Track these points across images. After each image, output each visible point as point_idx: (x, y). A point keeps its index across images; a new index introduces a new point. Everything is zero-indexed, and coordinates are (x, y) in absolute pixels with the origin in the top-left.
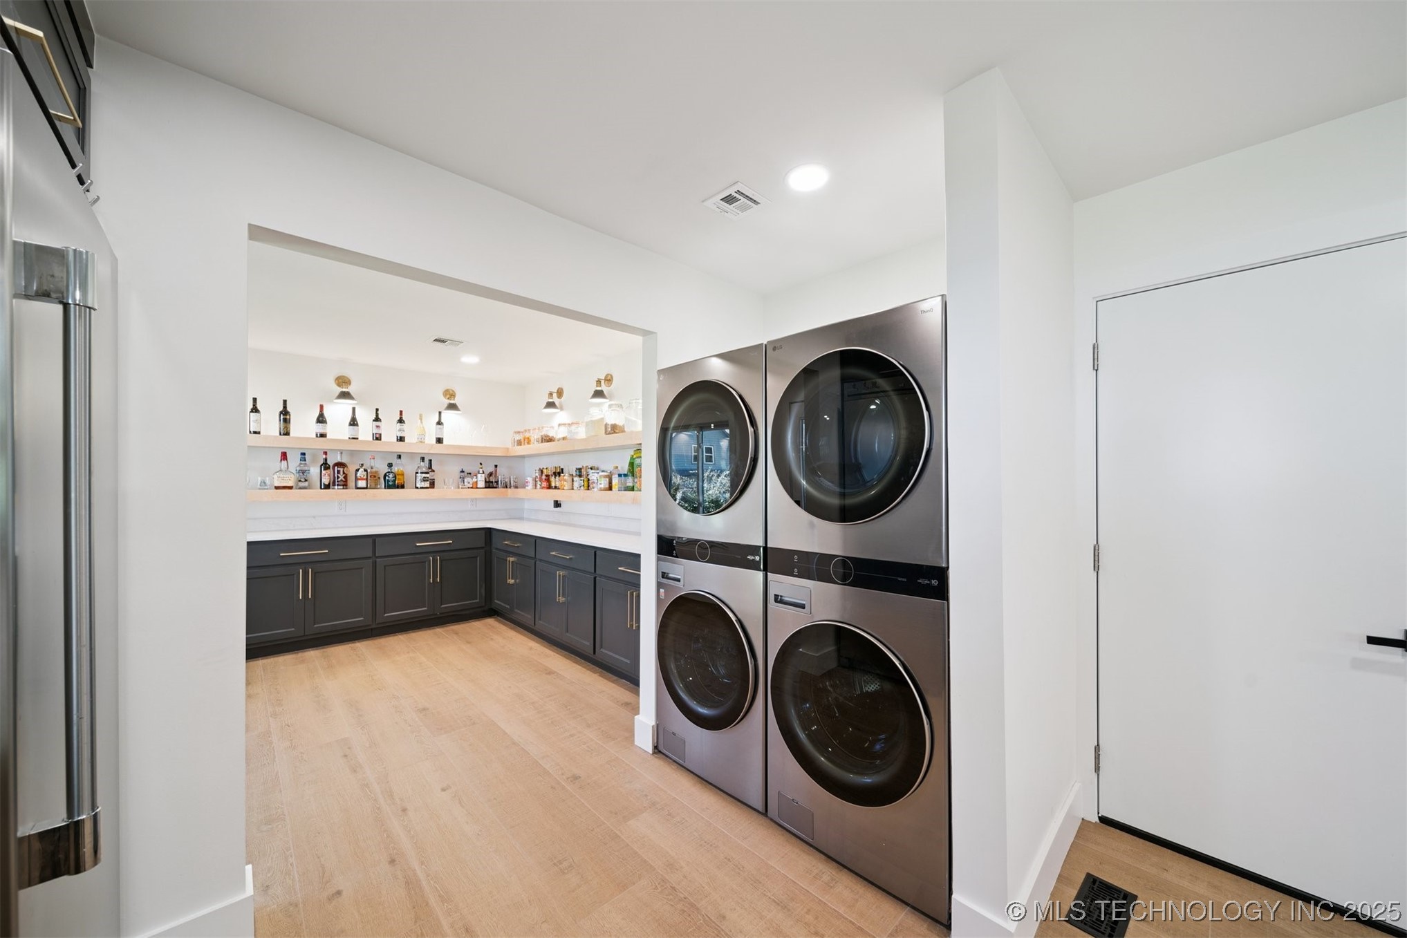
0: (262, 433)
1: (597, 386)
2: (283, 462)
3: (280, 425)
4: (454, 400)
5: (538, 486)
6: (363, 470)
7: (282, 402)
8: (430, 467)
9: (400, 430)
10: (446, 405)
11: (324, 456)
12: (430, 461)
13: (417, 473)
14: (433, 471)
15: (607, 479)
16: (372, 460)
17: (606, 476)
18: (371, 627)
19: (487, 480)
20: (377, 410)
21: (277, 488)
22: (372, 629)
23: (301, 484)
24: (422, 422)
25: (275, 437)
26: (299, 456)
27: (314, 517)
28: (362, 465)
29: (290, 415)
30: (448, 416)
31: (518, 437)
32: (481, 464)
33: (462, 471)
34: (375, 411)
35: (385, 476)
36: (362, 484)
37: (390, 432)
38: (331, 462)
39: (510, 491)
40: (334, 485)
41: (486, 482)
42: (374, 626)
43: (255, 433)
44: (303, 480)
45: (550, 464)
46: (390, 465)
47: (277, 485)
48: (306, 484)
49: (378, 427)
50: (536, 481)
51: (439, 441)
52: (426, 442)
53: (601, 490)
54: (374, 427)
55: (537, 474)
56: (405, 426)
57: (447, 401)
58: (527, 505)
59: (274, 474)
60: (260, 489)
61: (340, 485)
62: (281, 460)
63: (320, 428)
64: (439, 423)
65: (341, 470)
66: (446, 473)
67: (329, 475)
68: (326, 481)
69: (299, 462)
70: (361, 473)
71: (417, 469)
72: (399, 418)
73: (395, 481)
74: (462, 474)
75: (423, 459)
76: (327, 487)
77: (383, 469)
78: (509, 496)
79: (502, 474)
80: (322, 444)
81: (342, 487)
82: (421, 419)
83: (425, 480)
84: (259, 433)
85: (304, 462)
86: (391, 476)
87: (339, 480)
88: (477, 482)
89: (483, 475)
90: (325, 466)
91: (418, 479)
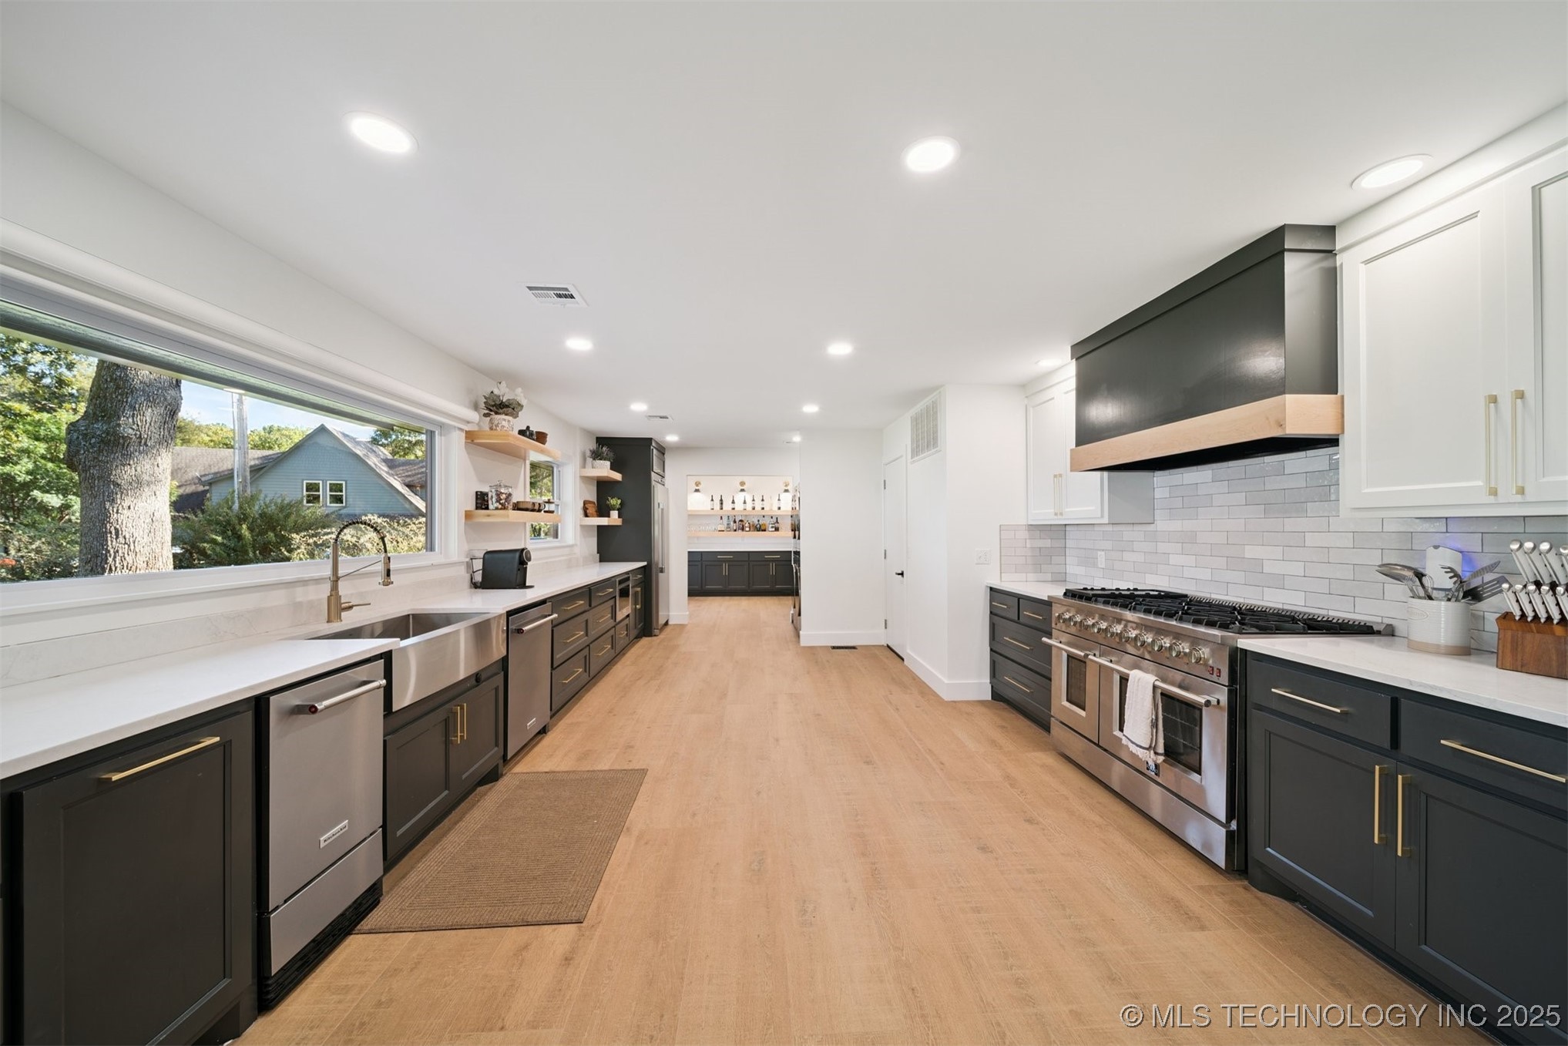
2: (721, 521)
6: (749, 523)
7: (721, 496)
9: (763, 505)
23: (728, 529)
29: (723, 501)
36: (749, 529)
40: (739, 529)
46: (759, 521)
47: (720, 530)
59: (718, 526)
61: (742, 530)
64: (779, 500)
65: (742, 523)
67: (737, 526)
69: (726, 520)
71: (770, 523)
72: (762, 499)
73: (762, 528)
75: (772, 518)
76: (735, 530)
77: (757, 523)
80: (734, 513)
86: (759, 525)
90: (735, 522)
91: (771, 527)
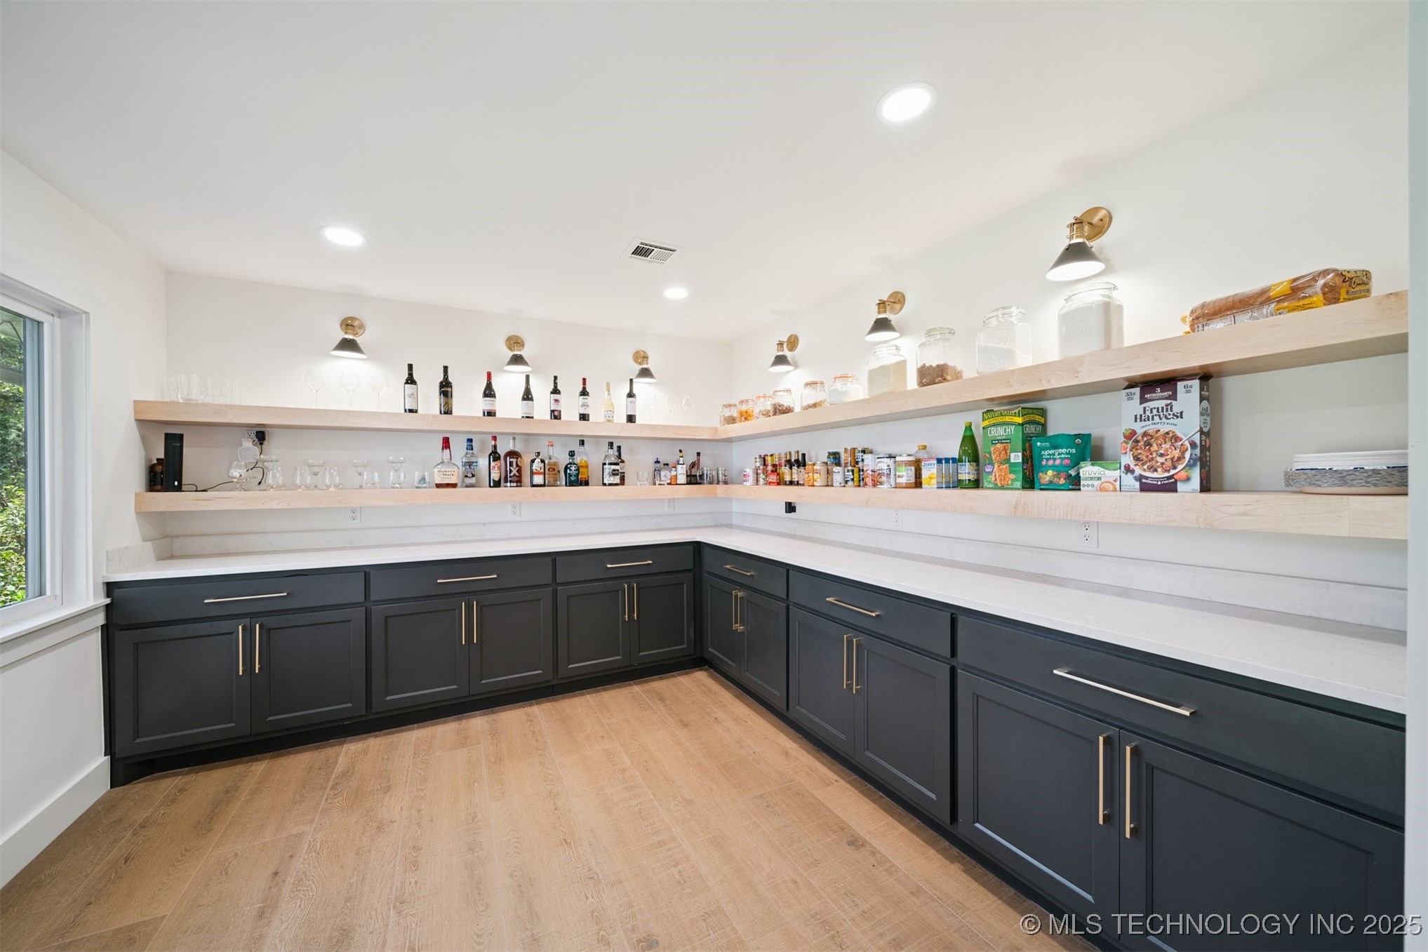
0: (419, 412)
1: (879, 313)
2: (445, 451)
3: (440, 401)
4: (647, 364)
5: (761, 481)
6: (539, 460)
7: (442, 370)
8: (619, 456)
9: (583, 405)
10: (638, 372)
11: (493, 443)
12: (619, 447)
13: (604, 464)
14: (623, 462)
15: (913, 468)
16: (551, 448)
17: (908, 463)
18: (552, 683)
19: (689, 474)
20: (556, 378)
21: (439, 486)
22: (553, 685)
23: (469, 481)
24: (609, 394)
25: (434, 416)
26: (465, 444)
27: (484, 524)
28: (539, 453)
29: (451, 387)
30: (641, 385)
31: (727, 413)
32: (681, 451)
33: (657, 462)
34: (553, 379)
35: (566, 468)
36: (538, 479)
37: (570, 407)
38: (502, 451)
39: (720, 488)
40: (506, 481)
41: (687, 476)
42: (556, 682)
43: (411, 411)
44: (470, 475)
45: (781, 448)
46: (572, 454)
47: (438, 482)
48: (473, 480)
49: (556, 401)
50: (757, 474)
51: (631, 419)
52: (615, 422)
53: (898, 486)
54: (553, 402)
55: (758, 464)
56: (589, 399)
57: (639, 367)
58: (735, 508)
59: (434, 468)
60: (417, 487)
61: (513, 482)
62: (443, 448)
63: (485, 404)
64: (631, 395)
65: (514, 460)
66: (638, 463)
67: (499, 468)
68: (495, 476)
69: (465, 451)
70: (537, 466)
71: (604, 459)
72: (581, 389)
73: (577, 475)
74: (658, 465)
75: (611, 445)
76: (497, 484)
77: (564, 460)
78: (718, 496)
79: (706, 465)
80: (490, 426)
81: (515, 484)
82: (609, 391)
83: (614, 473)
84: (416, 411)
85: (470, 451)
86: (573, 468)
87: (512, 474)
88: (676, 476)
89: (684, 466)
90: (495, 455)
91: (606, 473)
